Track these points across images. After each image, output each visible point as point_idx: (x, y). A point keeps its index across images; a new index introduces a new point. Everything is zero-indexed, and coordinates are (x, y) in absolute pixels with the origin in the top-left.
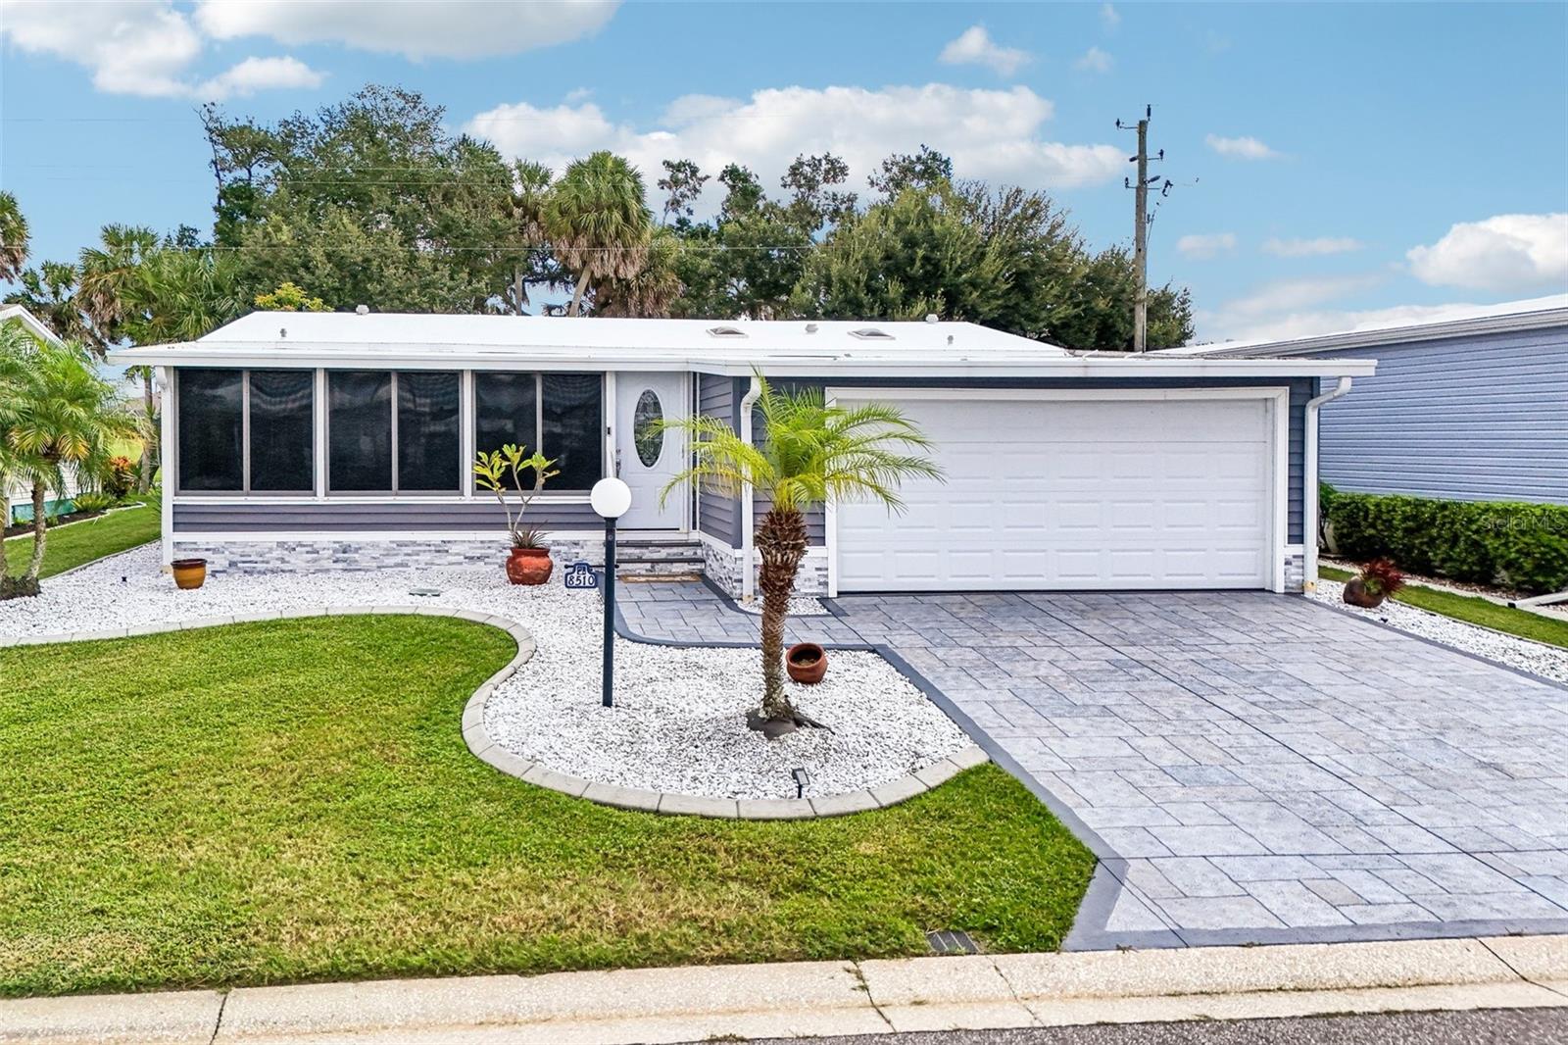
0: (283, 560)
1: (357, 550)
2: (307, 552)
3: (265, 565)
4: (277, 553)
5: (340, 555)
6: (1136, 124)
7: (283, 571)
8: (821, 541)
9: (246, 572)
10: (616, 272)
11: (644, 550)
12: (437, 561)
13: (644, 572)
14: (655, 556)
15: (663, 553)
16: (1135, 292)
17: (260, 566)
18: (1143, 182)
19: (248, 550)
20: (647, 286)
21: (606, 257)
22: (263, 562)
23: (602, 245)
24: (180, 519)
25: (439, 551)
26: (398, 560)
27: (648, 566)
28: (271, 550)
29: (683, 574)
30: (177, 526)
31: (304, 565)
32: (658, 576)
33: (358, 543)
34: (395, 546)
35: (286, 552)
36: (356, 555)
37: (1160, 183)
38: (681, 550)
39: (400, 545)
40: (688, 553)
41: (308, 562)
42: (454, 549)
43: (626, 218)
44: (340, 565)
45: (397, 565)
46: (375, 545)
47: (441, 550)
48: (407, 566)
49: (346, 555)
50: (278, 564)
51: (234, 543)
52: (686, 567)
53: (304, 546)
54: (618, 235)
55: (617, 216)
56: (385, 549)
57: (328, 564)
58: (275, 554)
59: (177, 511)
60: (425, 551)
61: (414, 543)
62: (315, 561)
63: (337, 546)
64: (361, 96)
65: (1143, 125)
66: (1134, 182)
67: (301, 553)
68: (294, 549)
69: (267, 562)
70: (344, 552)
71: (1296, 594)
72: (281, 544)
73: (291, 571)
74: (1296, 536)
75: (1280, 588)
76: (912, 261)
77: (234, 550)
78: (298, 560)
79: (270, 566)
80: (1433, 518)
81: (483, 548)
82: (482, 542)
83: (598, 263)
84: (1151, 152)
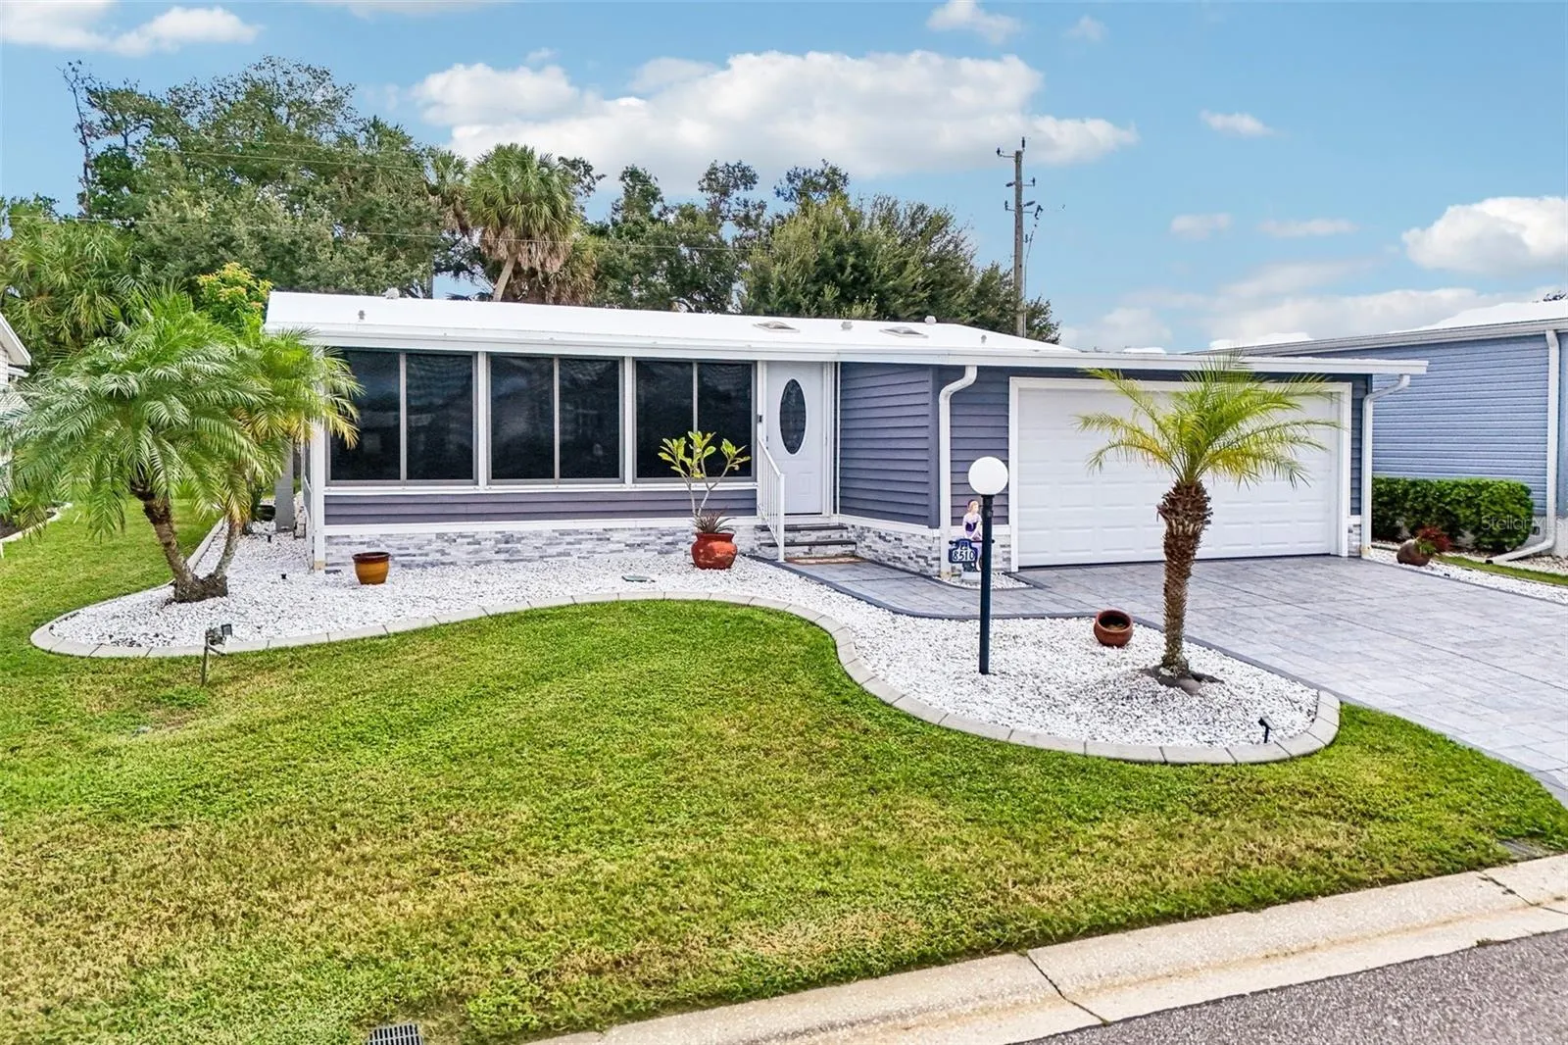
0: (443, 553)
1: (519, 540)
2: (469, 544)
3: (423, 558)
4: (438, 545)
5: (503, 546)
6: (1013, 154)
7: (443, 564)
8: (1004, 520)
9: (403, 566)
10: (543, 265)
11: (796, 534)
12: (598, 549)
13: (802, 555)
14: (807, 539)
15: (813, 536)
16: (1016, 304)
17: (419, 559)
18: (1019, 206)
19: (405, 543)
20: (564, 281)
21: (533, 250)
22: (421, 555)
23: (529, 237)
24: (334, 511)
25: (600, 540)
26: (561, 549)
27: (806, 549)
28: (430, 542)
29: (837, 556)
30: (330, 519)
31: (464, 557)
32: (815, 558)
33: (520, 532)
34: (557, 534)
35: (446, 544)
36: (519, 546)
37: (1034, 208)
38: (829, 533)
39: (563, 533)
40: (835, 535)
41: (469, 553)
42: (615, 536)
43: (555, 213)
44: (503, 556)
45: (559, 555)
46: (537, 535)
47: (603, 538)
48: (569, 555)
49: (509, 546)
50: (438, 556)
51: (391, 535)
52: (839, 549)
53: (465, 537)
54: (547, 229)
55: (546, 210)
56: (549, 538)
57: (489, 555)
58: (434, 546)
59: (330, 502)
60: (587, 540)
61: (577, 532)
62: (476, 552)
63: (499, 536)
64: (259, 67)
65: (1018, 154)
66: (1012, 205)
67: (462, 544)
68: (455, 541)
69: (427, 555)
70: (507, 542)
71: (1357, 556)
72: (440, 536)
73: (452, 563)
74: (1357, 510)
75: (1345, 553)
76: (841, 268)
77: (390, 543)
78: (457, 552)
79: (429, 559)
80: (1406, 492)
81: (643, 535)
82: (642, 529)
83: (526, 255)
84: (1026, 180)
